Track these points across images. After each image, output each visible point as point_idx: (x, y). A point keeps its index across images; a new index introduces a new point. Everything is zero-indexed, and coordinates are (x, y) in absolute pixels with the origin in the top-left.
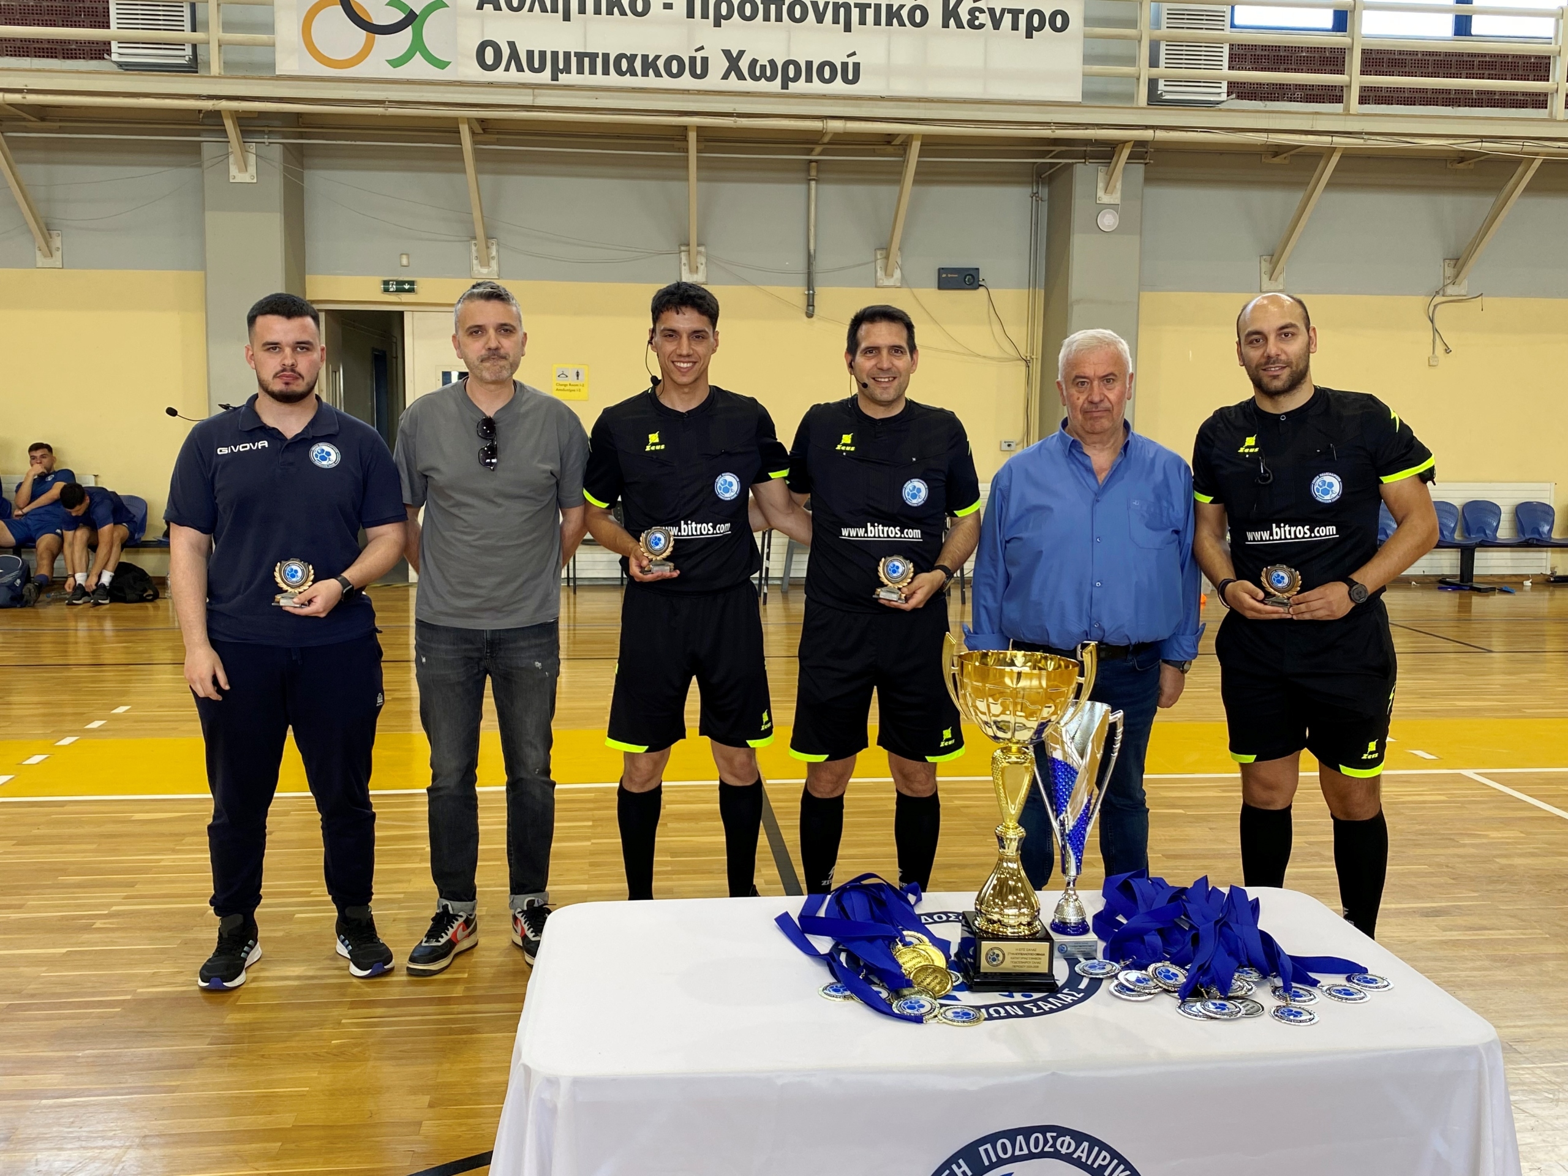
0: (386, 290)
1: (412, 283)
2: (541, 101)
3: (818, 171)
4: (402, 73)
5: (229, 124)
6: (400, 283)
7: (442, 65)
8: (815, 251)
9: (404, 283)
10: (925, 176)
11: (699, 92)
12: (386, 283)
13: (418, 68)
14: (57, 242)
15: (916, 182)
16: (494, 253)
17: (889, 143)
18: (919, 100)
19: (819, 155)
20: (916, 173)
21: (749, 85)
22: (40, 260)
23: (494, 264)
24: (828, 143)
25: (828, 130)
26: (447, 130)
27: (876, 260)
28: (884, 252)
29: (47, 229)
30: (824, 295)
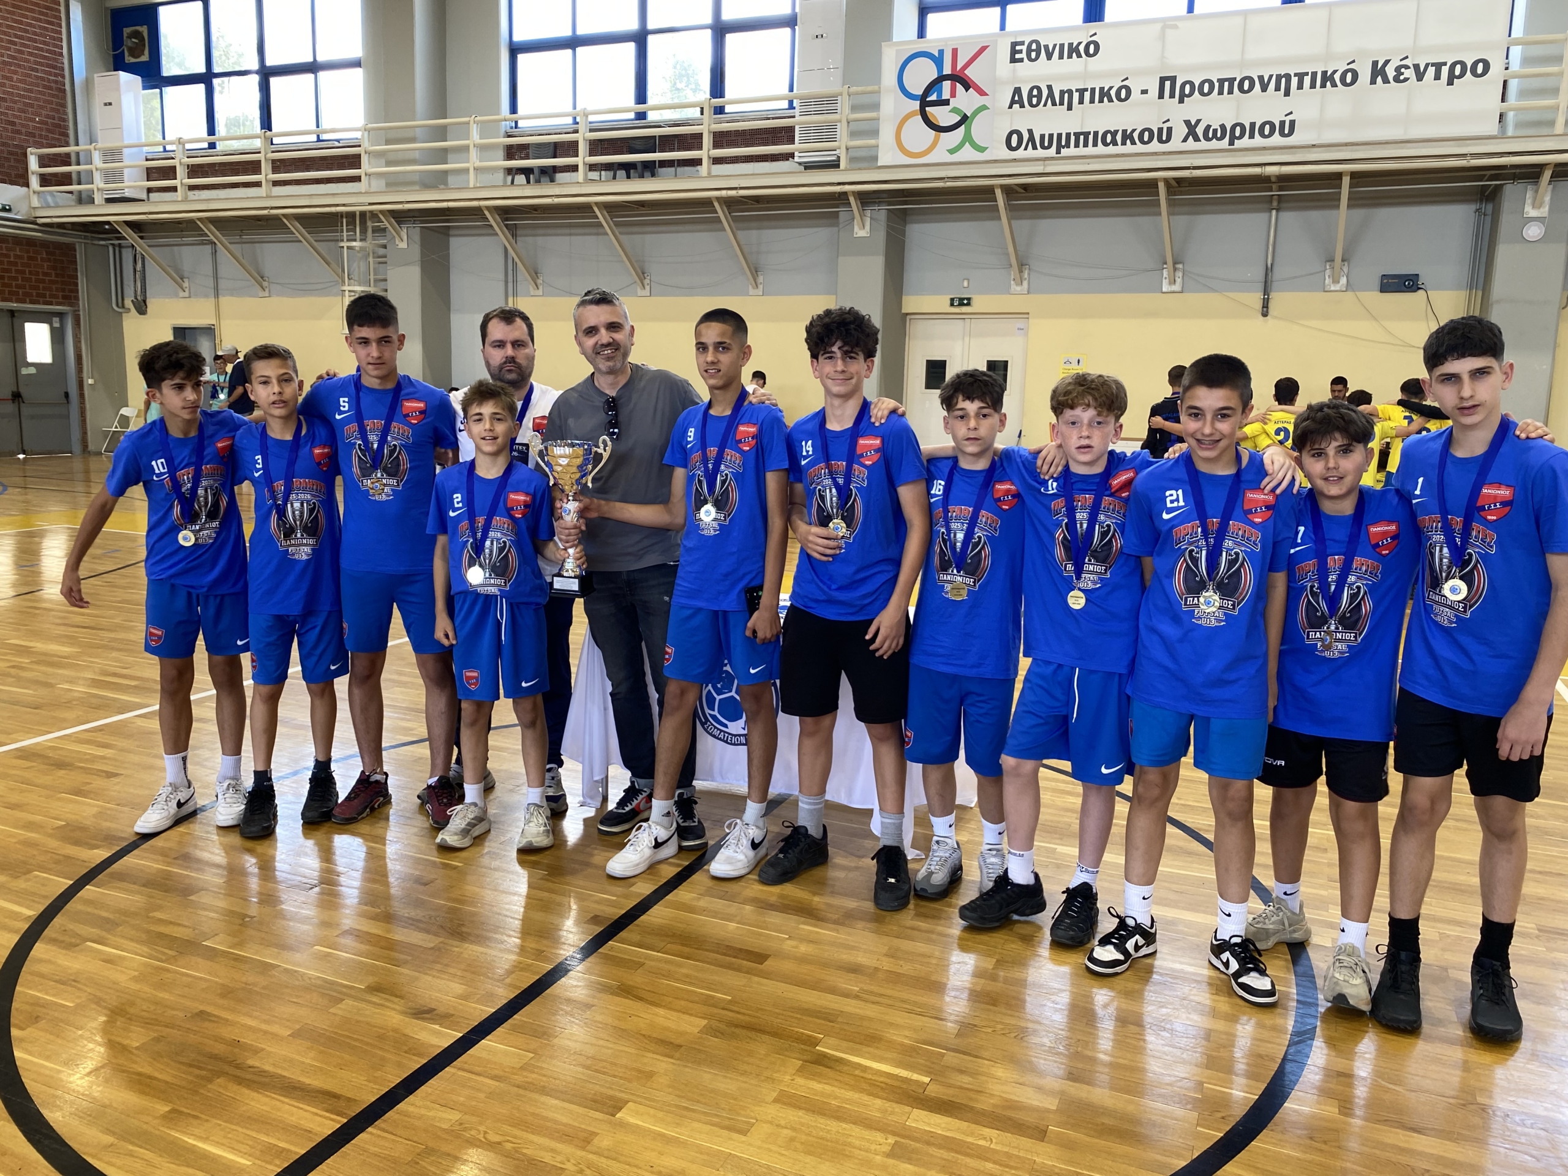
0: (952, 305)
1: (969, 299)
2: (1049, 169)
4: (956, 158)
5: (852, 199)
6: (961, 299)
7: (982, 150)
8: (1271, 265)
9: (964, 299)
10: (1355, 202)
11: (1164, 153)
12: (952, 300)
13: (967, 153)
14: (761, 279)
16: (1026, 276)
18: (1346, 145)
19: (1277, 191)
20: (1349, 200)
21: (1203, 145)
22: (751, 291)
23: (1025, 283)
25: (1269, 174)
26: (987, 192)
27: (1324, 269)
28: (1330, 263)
29: (755, 271)
30: (1277, 299)
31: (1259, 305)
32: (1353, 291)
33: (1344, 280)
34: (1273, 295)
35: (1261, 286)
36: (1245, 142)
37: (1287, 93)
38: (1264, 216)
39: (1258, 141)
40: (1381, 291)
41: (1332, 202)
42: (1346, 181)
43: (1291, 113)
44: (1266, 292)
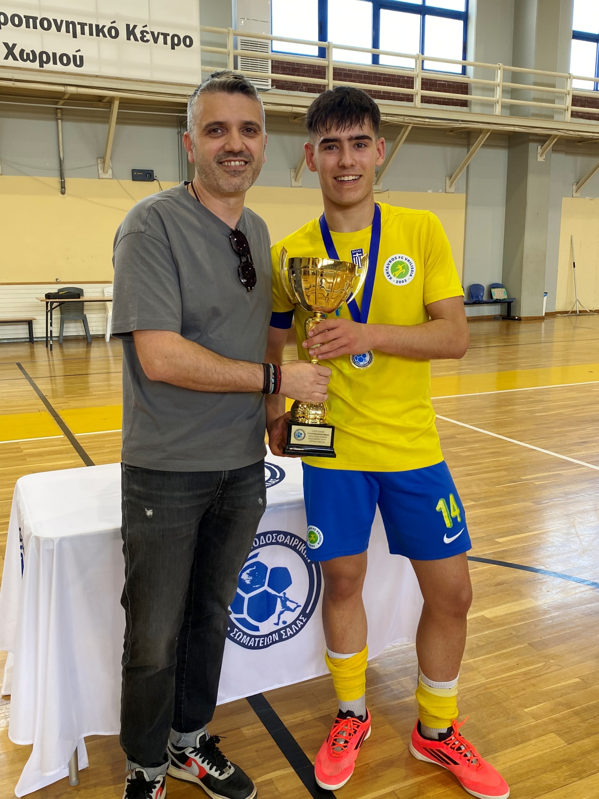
3: (62, 114)
8: (63, 158)
10: (122, 120)
15: (117, 123)
17: (100, 101)
18: (117, 78)
19: (62, 105)
20: (117, 118)
21: (20, 63)
24: (67, 99)
25: (68, 92)
27: (98, 164)
28: (102, 159)
30: (69, 182)
31: (58, 186)
32: (117, 179)
33: (110, 172)
34: (65, 179)
35: (57, 173)
36: (50, 66)
37: (75, 36)
38: (53, 123)
39: (59, 67)
40: (133, 180)
41: (105, 119)
42: (116, 104)
43: (79, 51)
44: (62, 176)
